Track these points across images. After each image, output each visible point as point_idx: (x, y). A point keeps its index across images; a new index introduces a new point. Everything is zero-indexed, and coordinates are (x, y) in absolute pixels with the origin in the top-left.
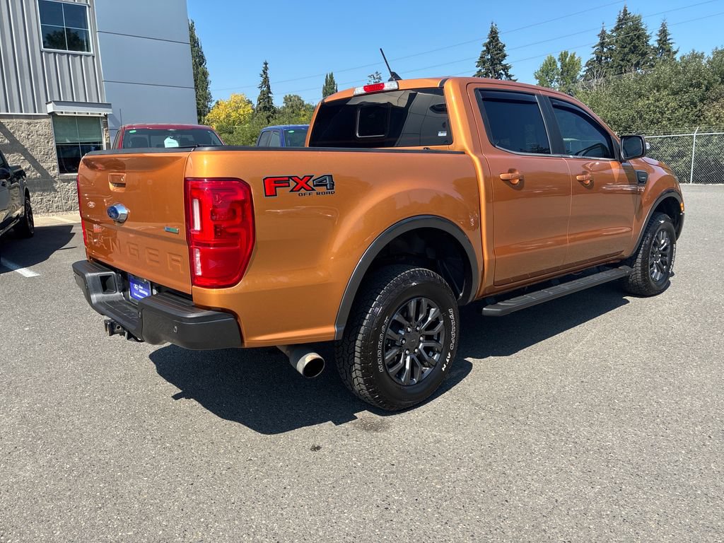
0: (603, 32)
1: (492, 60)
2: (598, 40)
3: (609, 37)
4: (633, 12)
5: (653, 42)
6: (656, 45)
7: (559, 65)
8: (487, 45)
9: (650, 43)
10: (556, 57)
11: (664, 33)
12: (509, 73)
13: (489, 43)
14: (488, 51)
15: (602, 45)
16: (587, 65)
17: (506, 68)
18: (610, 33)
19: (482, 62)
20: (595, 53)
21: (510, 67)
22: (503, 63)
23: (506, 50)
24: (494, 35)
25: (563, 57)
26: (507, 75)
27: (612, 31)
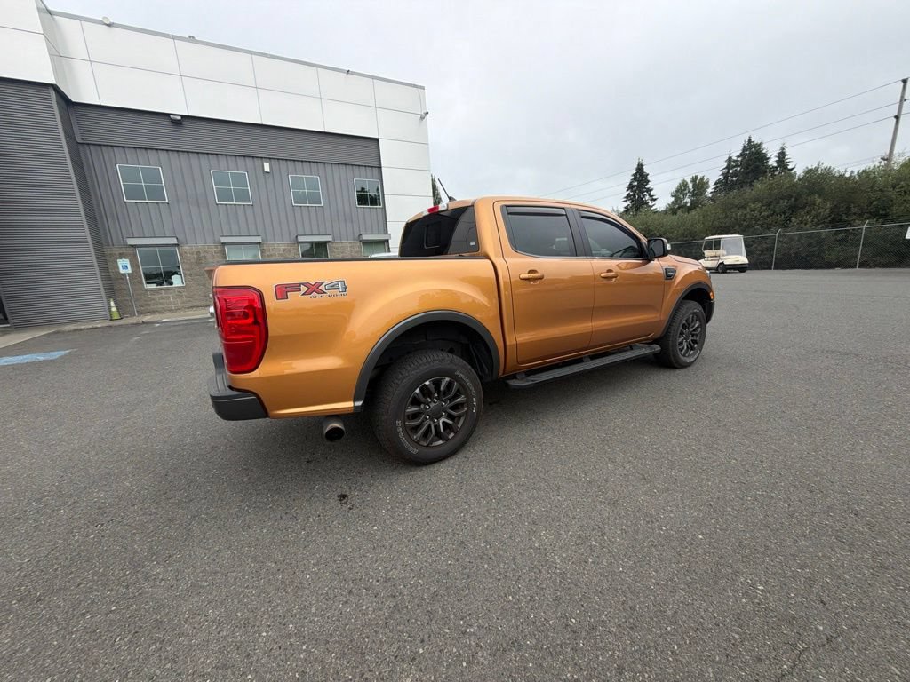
0: (730, 158)
1: (638, 186)
2: (726, 164)
3: (734, 161)
4: (756, 140)
5: (772, 162)
6: (775, 164)
7: (691, 186)
8: (635, 175)
9: (770, 163)
10: (688, 180)
11: (782, 154)
12: (652, 194)
13: (636, 174)
14: (635, 179)
15: (728, 167)
16: (715, 184)
17: (649, 190)
18: (735, 158)
19: (631, 187)
20: (723, 174)
21: (652, 190)
22: (647, 187)
23: (649, 178)
24: (640, 168)
25: (694, 179)
26: (649, 195)
27: (738, 157)
